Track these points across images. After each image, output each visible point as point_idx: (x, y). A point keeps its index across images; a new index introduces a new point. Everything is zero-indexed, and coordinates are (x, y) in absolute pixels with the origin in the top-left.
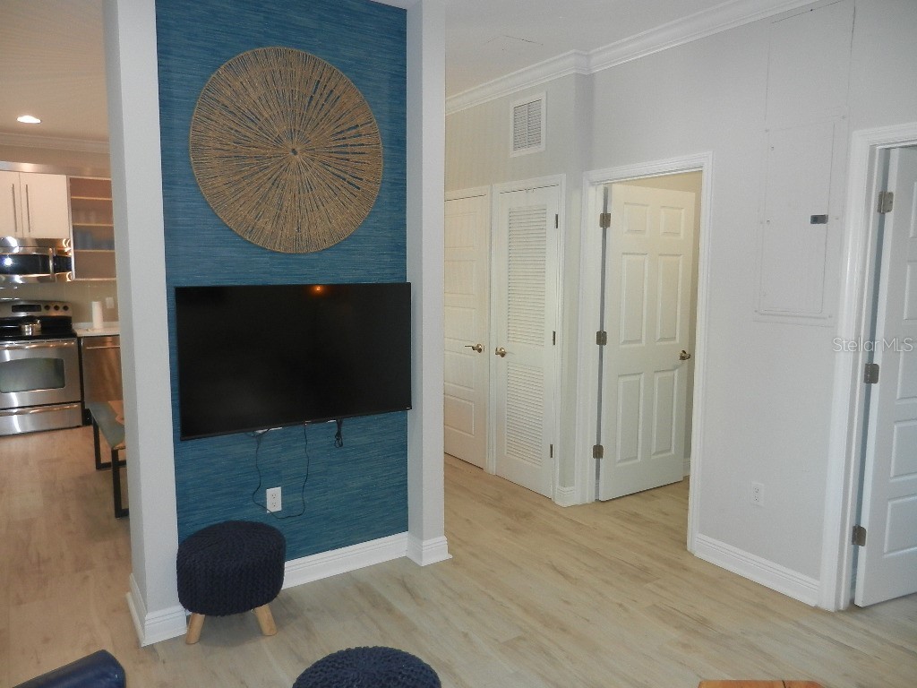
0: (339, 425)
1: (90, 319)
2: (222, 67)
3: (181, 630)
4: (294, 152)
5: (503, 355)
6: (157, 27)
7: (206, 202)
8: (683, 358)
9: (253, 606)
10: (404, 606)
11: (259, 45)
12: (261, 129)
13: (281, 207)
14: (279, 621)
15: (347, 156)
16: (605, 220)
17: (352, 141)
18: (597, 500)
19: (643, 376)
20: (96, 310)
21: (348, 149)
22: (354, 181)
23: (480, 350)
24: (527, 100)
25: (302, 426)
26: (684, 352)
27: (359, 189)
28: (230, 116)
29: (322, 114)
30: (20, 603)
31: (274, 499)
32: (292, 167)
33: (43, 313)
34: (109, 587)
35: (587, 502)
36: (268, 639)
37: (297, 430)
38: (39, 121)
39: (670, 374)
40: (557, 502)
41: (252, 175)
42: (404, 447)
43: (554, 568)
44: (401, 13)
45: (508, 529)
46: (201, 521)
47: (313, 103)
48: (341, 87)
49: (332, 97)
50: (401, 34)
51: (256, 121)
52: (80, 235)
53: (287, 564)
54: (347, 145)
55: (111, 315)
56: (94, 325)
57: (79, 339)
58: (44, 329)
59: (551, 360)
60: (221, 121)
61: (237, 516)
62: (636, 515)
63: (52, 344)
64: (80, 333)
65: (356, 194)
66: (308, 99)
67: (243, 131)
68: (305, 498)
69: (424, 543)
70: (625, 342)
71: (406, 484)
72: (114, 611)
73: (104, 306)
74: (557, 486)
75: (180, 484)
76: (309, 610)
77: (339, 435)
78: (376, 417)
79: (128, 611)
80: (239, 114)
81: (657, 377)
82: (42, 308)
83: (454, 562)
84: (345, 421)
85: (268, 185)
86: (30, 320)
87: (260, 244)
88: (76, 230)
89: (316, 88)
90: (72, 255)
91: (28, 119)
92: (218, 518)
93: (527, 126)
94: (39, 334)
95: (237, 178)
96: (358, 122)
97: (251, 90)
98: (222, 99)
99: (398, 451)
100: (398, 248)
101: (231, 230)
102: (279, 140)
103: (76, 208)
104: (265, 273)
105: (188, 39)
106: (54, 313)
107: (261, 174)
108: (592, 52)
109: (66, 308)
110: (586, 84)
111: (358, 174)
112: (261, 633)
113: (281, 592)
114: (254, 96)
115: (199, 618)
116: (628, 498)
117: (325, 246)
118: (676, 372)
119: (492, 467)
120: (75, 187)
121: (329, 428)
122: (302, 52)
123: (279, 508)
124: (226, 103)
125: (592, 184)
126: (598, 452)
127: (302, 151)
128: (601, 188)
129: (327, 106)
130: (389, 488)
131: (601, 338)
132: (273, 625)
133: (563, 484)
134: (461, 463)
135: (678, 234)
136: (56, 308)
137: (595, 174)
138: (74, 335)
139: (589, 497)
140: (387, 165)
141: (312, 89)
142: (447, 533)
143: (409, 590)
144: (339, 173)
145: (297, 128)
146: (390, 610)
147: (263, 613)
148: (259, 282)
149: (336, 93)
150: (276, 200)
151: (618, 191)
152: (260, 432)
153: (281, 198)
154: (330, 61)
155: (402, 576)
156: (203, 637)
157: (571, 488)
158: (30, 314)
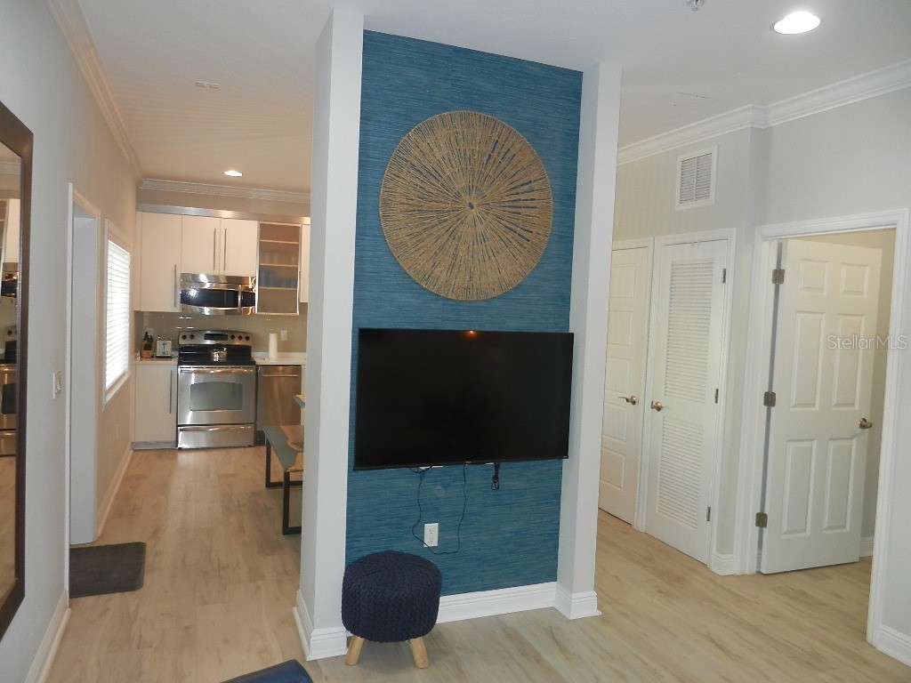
0: (497, 468)
1: (267, 350)
2: (413, 130)
3: (342, 650)
4: (471, 206)
5: (659, 409)
6: (362, 97)
7: (390, 251)
8: (862, 426)
9: (409, 637)
10: (553, 659)
11: (447, 110)
12: (443, 185)
13: (455, 256)
14: (432, 655)
15: (519, 210)
16: (778, 276)
17: (523, 197)
18: (759, 572)
19: (815, 442)
20: (273, 341)
21: (521, 204)
22: (526, 234)
23: (634, 403)
24: (695, 154)
25: (461, 467)
26: (865, 420)
27: (528, 240)
28: (418, 175)
29: (498, 171)
30: (204, 603)
31: (431, 534)
32: (468, 220)
33: (229, 342)
34: (278, 599)
35: (748, 573)
36: (420, 670)
37: (456, 470)
38: (241, 175)
39: (847, 443)
40: (714, 569)
41: (433, 227)
42: (558, 496)
43: (712, 641)
44: (578, 75)
45: (660, 591)
46: (367, 548)
47: (491, 161)
48: (518, 146)
49: (509, 155)
50: (577, 95)
51: (439, 178)
52: (266, 275)
53: (442, 599)
54: (520, 200)
55: (284, 347)
56: (270, 355)
57: (258, 366)
58: (228, 356)
59: (712, 418)
60: (409, 178)
61: (397, 547)
62: (805, 594)
63: (235, 370)
64: (259, 361)
65: (525, 245)
66: (486, 158)
67: (426, 187)
68: (461, 536)
69: (575, 595)
70: (796, 406)
71: (558, 533)
72: (283, 623)
73: (279, 337)
74: (714, 552)
75: (350, 511)
76: (459, 648)
77: (496, 477)
78: (532, 463)
79: (295, 625)
80: (424, 172)
81: (832, 445)
82: (229, 338)
83: (604, 619)
84: (503, 465)
85: (446, 237)
86: (219, 347)
87: (435, 291)
88: (261, 269)
89: (495, 147)
90: (256, 290)
91: (233, 173)
92: (381, 546)
93: (695, 180)
94: (225, 360)
95: (417, 230)
96: (532, 178)
97: (436, 150)
98: (411, 159)
99: (552, 499)
100: (563, 299)
101: (410, 277)
102: (458, 195)
103: (264, 250)
104: (436, 318)
105: (386, 106)
106: (237, 342)
107: (440, 227)
108: (771, 105)
109: (247, 338)
110: (762, 139)
111: (528, 228)
112: (414, 663)
113: (435, 627)
114: (438, 156)
115: (359, 641)
116: (795, 573)
117: (494, 294)
118: (855, 441)
119: (641, 524)
120: (264, 231)
121: (487, 470)
122: (483, 115)
123: (435, 544)
124: (415, 162)
125: (765, 239)
126: (762, 520)
127: (479, 206)
128: (775, 244)
129: (503, 164)
130: (541, 535)
131: (770, 399)
132: (426, 658)
133: (721, 550)
134: (610, 517)
135: (861, 293)
136: (240, 338)
137: (769, 229)
138: (254, 363)
139: (750, 569)
140: (557, 219)
141: (490, 149)
142: (596, 588)
143: (558, 643)
144: (512, 227)
145: (475, 185)
146: (539, 660)
147: (417, 645)
148: (431, 327)
149: (513, 151)
150: (452, 251)
151: (793, 247)
152: (423, 468)
153: (456, 249)
154: (509, 122)
155: (550, 625)
156: (360, 660)
157: (729, 556)
158: (219, 342)
